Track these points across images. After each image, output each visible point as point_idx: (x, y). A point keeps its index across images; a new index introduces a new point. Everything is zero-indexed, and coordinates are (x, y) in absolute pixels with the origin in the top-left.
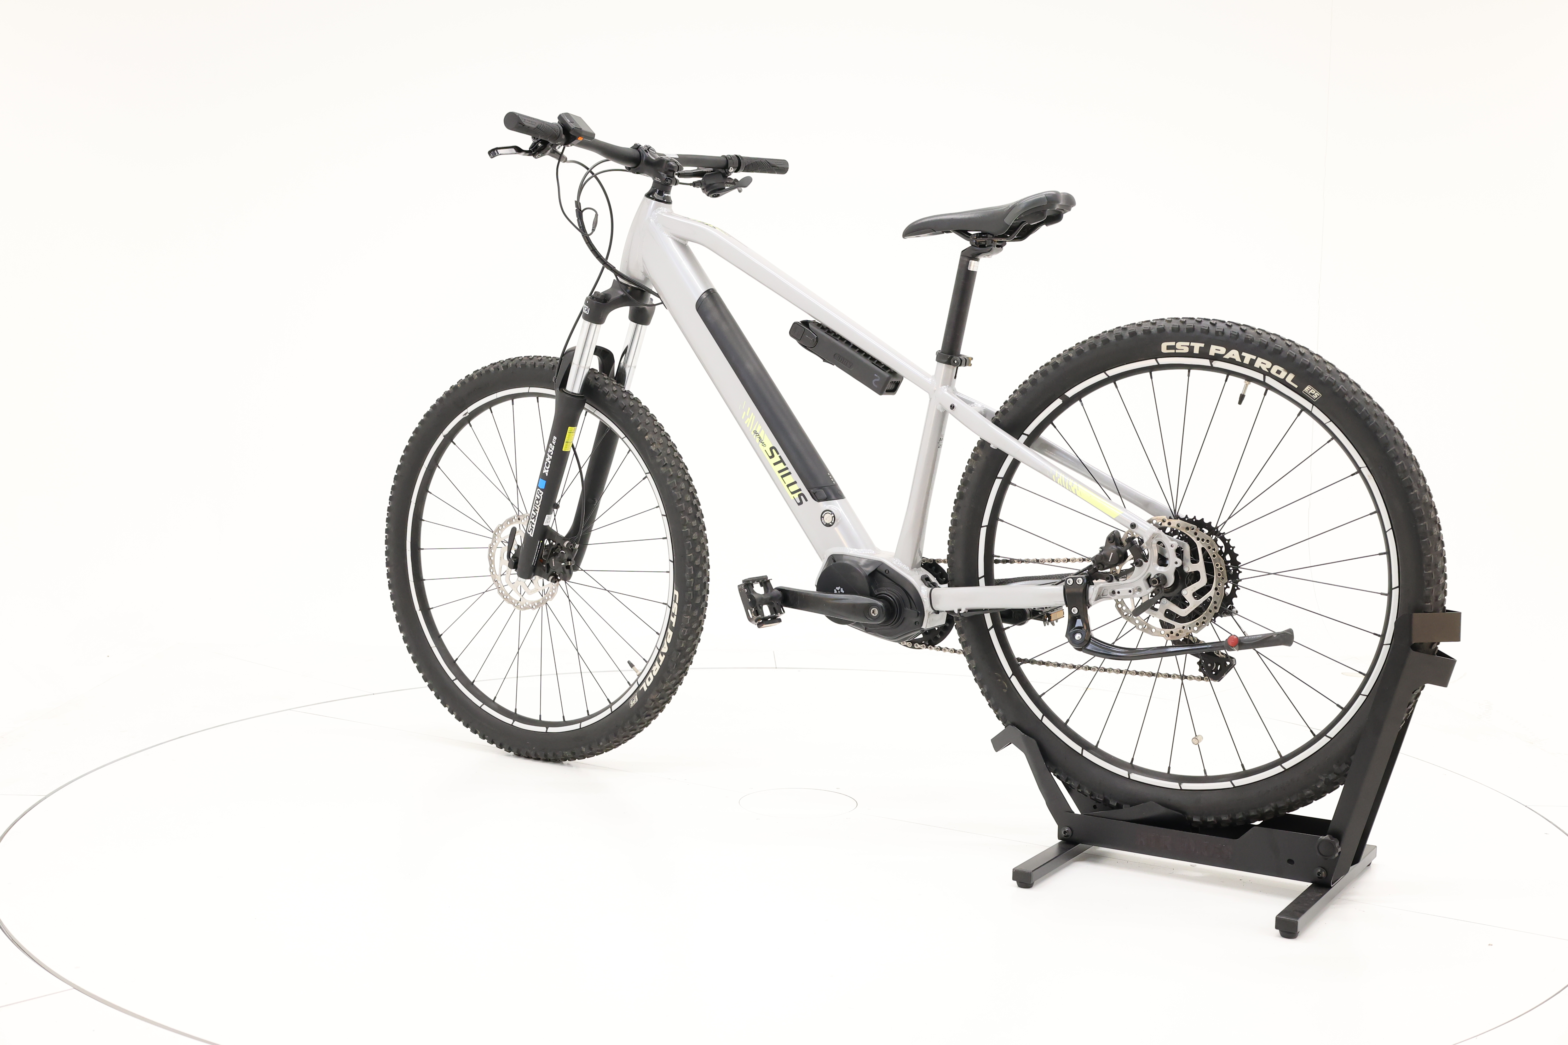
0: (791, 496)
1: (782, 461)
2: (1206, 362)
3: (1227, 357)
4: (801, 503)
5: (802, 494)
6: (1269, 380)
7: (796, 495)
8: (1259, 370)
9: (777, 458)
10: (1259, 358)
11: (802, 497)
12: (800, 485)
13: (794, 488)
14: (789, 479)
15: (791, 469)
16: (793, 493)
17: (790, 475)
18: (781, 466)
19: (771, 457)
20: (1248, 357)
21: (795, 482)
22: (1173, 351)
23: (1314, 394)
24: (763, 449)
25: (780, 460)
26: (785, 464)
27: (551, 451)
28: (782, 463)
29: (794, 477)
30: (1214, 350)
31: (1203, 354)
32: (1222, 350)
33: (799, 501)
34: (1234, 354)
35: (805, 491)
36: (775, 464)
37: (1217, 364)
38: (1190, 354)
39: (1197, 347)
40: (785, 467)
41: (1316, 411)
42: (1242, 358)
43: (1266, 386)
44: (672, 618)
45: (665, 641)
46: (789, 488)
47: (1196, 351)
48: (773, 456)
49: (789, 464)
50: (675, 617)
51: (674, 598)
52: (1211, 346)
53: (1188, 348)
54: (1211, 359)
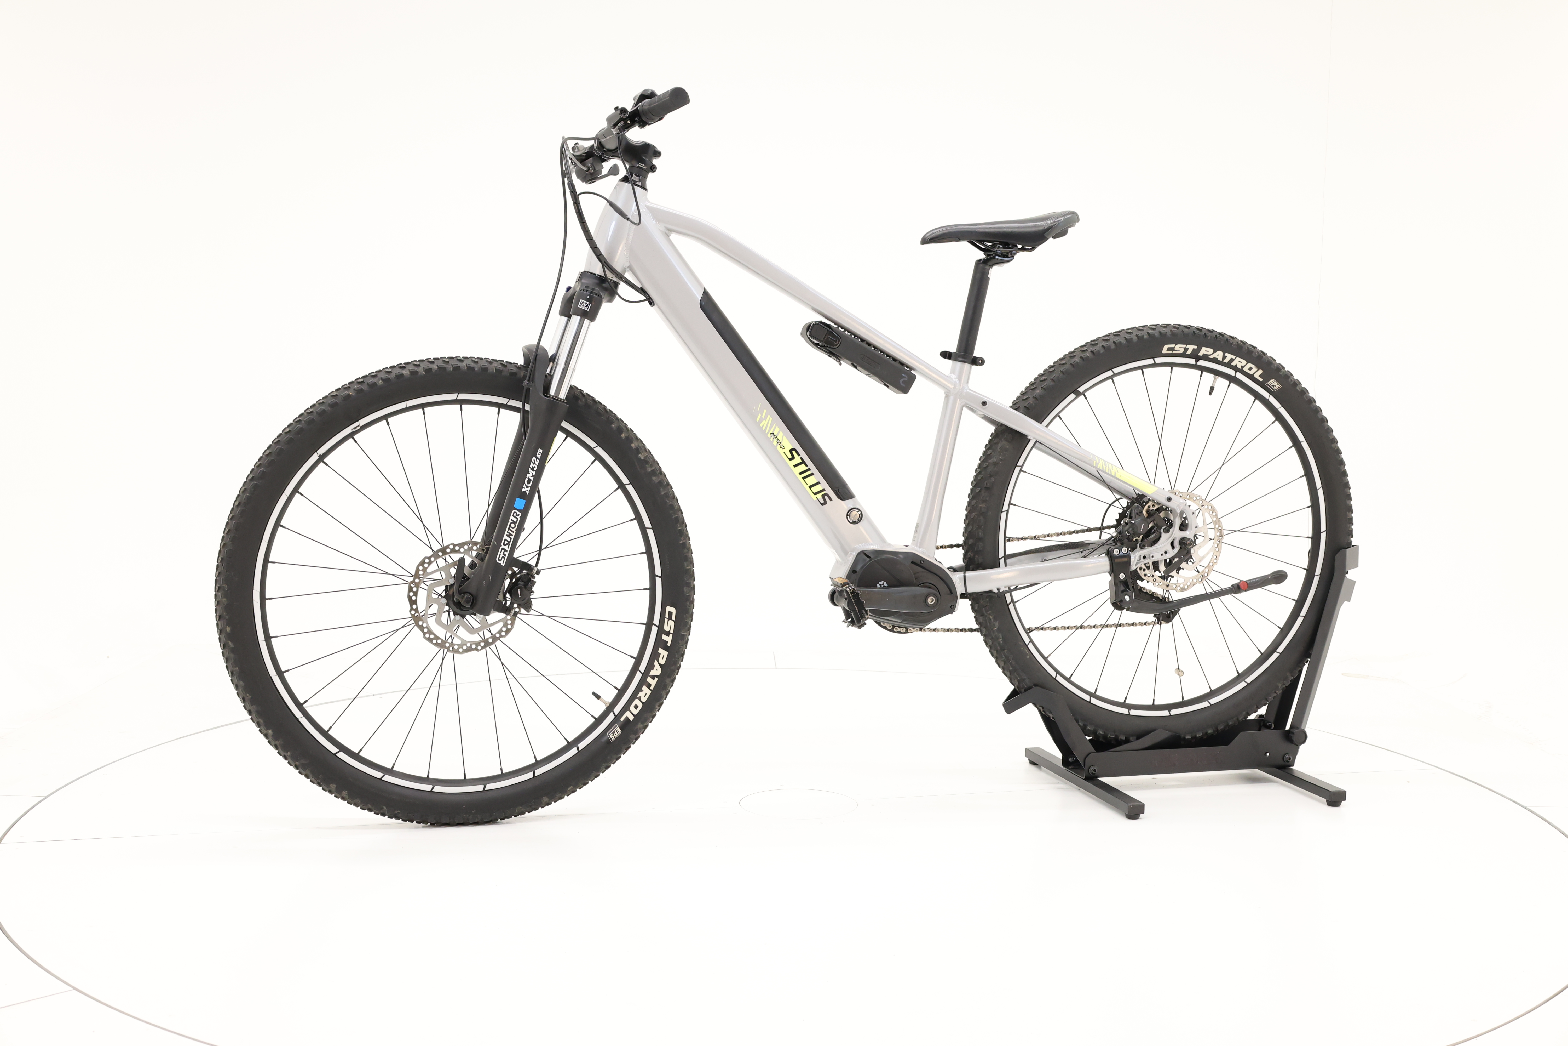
0: (814, 497)
1: (803, 462)
2: (1193, 361)
3: (1211, 357)
4: (825, 503)
5: (826, 494)
6: (1239, 376)
7: (819, 496)
8: (1235, 368)
9: (797, 460)
10: (1237, 358)
11: (826, 497)
12: (824, 485)
13: (816, 489)
14: (811, 480)
15: (814, 469)
16: (815, 494)
17: (813, 476)
18: (803, 467)
19: (790, 459)
20: (1229, 356)
21: (818, 483)
22: (1171, 352)
23: (1275, 386)
24: (781, 451)
25: (801, 461)
26: (806, 465)
27: (535, 465)
28: (803, 465)
29: (817, 477)
30: (1204, 351)
31: (1194, 355)
32: (1210, 351)
33: (822, 502)
34: (1219, 355)
35: (829, 491)
36: (795, 466)
37: (1201, 363)
38: (1183, 355)
39: (1191, 348)
40: (807, 468)
41: (1272, 399)
42: (1224, 358)
43: (1232, 380)
44: (664, 637)
45: (656, 663)
46: (812, 489)
47: (1189, 352)
48: (793, 458)
49: (811, 465)
50: (671, 635)
51: (667, 616)
52: (1203, 348)
53: (1183, 349)
54: (1198, 359)
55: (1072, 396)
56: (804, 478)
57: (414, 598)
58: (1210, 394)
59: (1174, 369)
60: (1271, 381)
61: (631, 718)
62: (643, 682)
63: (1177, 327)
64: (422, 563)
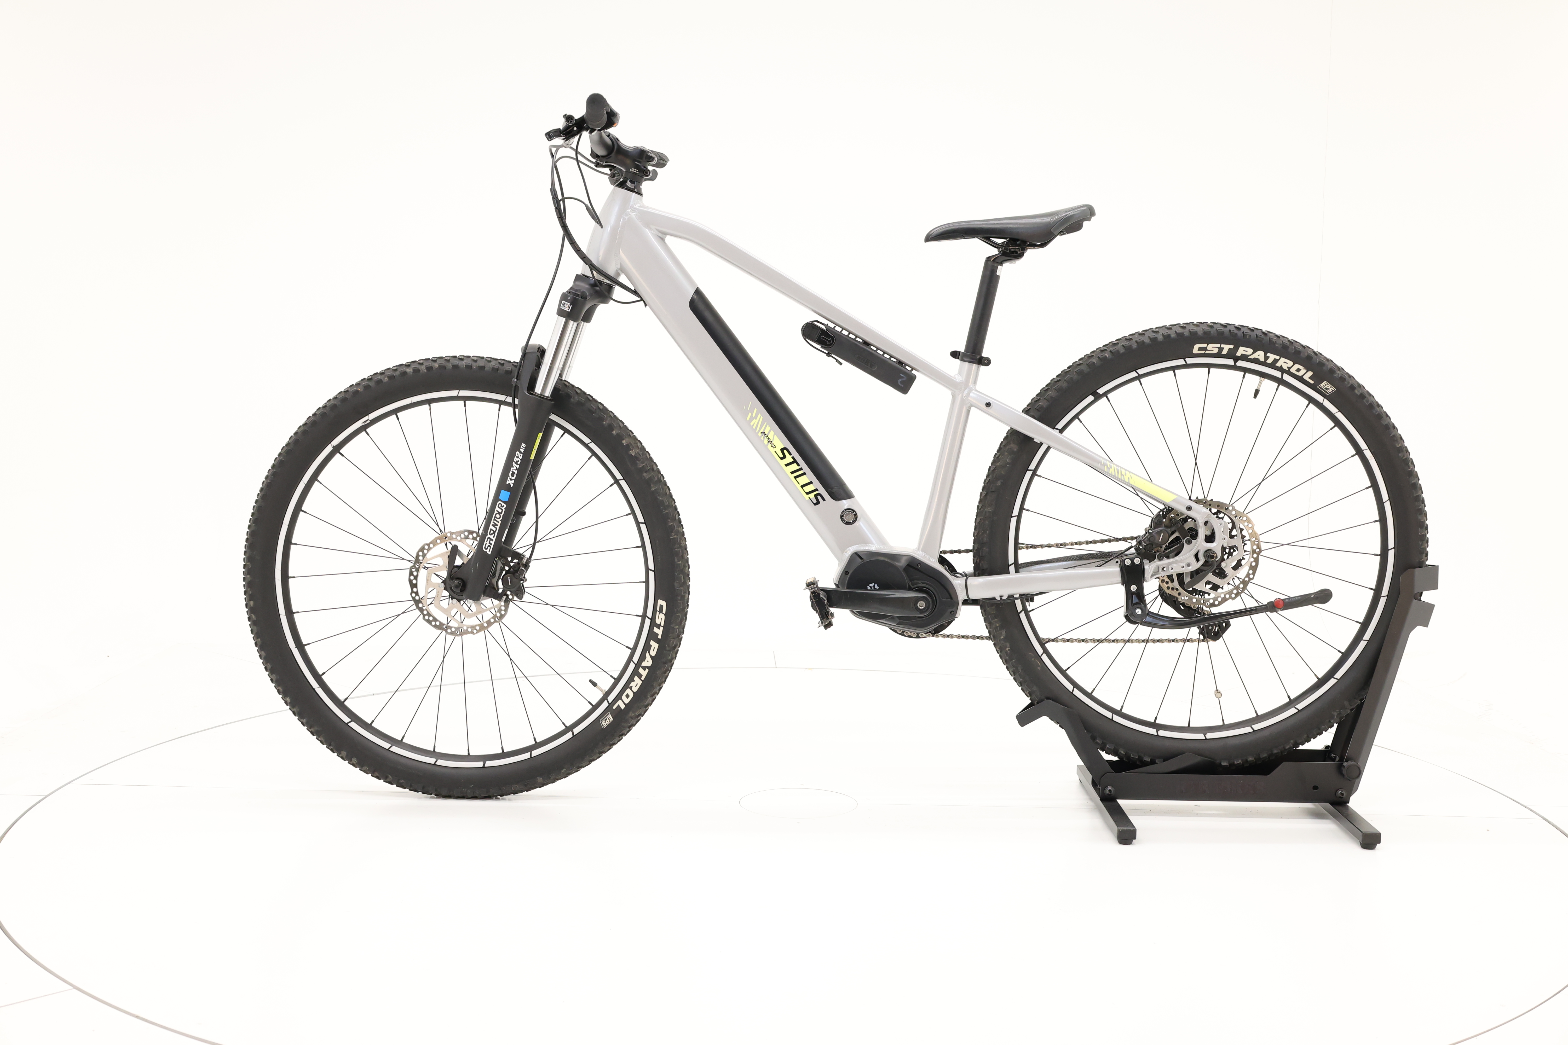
0: (807, 497)
1: (795, 461)
2: (1230, 362)
3: (1252, 357)
4: (818, 503)
5: (819, 494)
6: (1286, 377)
7: (812, 496)
8: (1280, 369)
9: (789, 459)
10: (1282, 358)
11: (819, 497)
12: (817, 484)
13: (809, 488)
14: (803, 480)
15: (806, 469)
16: (807, 493)
17: (805, 476)
18: (794, 467)
19: (781, 459)
20: (1272, 357)
21: (811, 483)
22: (1203, 352)
23: (1329, 389)
24: (772, 450)
25: (792, 460)
26: (798, 465)
27: (518, 459)
29: (809, 476)
30: (1241, 351)
31: (1231, 355)
32: (1250, 351)
33: (815, 501)
34: (1260, 355)
35: (822, 491)
36: (787, 465)
37: (1240, 363)
38: (1219, 355)
39: (1226, 348)
40: (799, 468)
41: (1327, 404)
42: (1267, 358)
43: (1280, 382)
44: (656, 630)
45: (648, 655)
46: (804, 488)
47: (1225, 352)
48: (784, 457)
49: (803, 464)
50: (662, 628)
51: (659, 609)
52: (1240, 347)
53: (1218, 349)
54: (1236, 359)
55: (1091, 398)
56: (796, 477)
57: (414, 582)
58: (1255, 397)
59: (1212, 370)
60: (1323, 383)
61: (623, 707)
63: (1212, 326)
64: (422, 549)
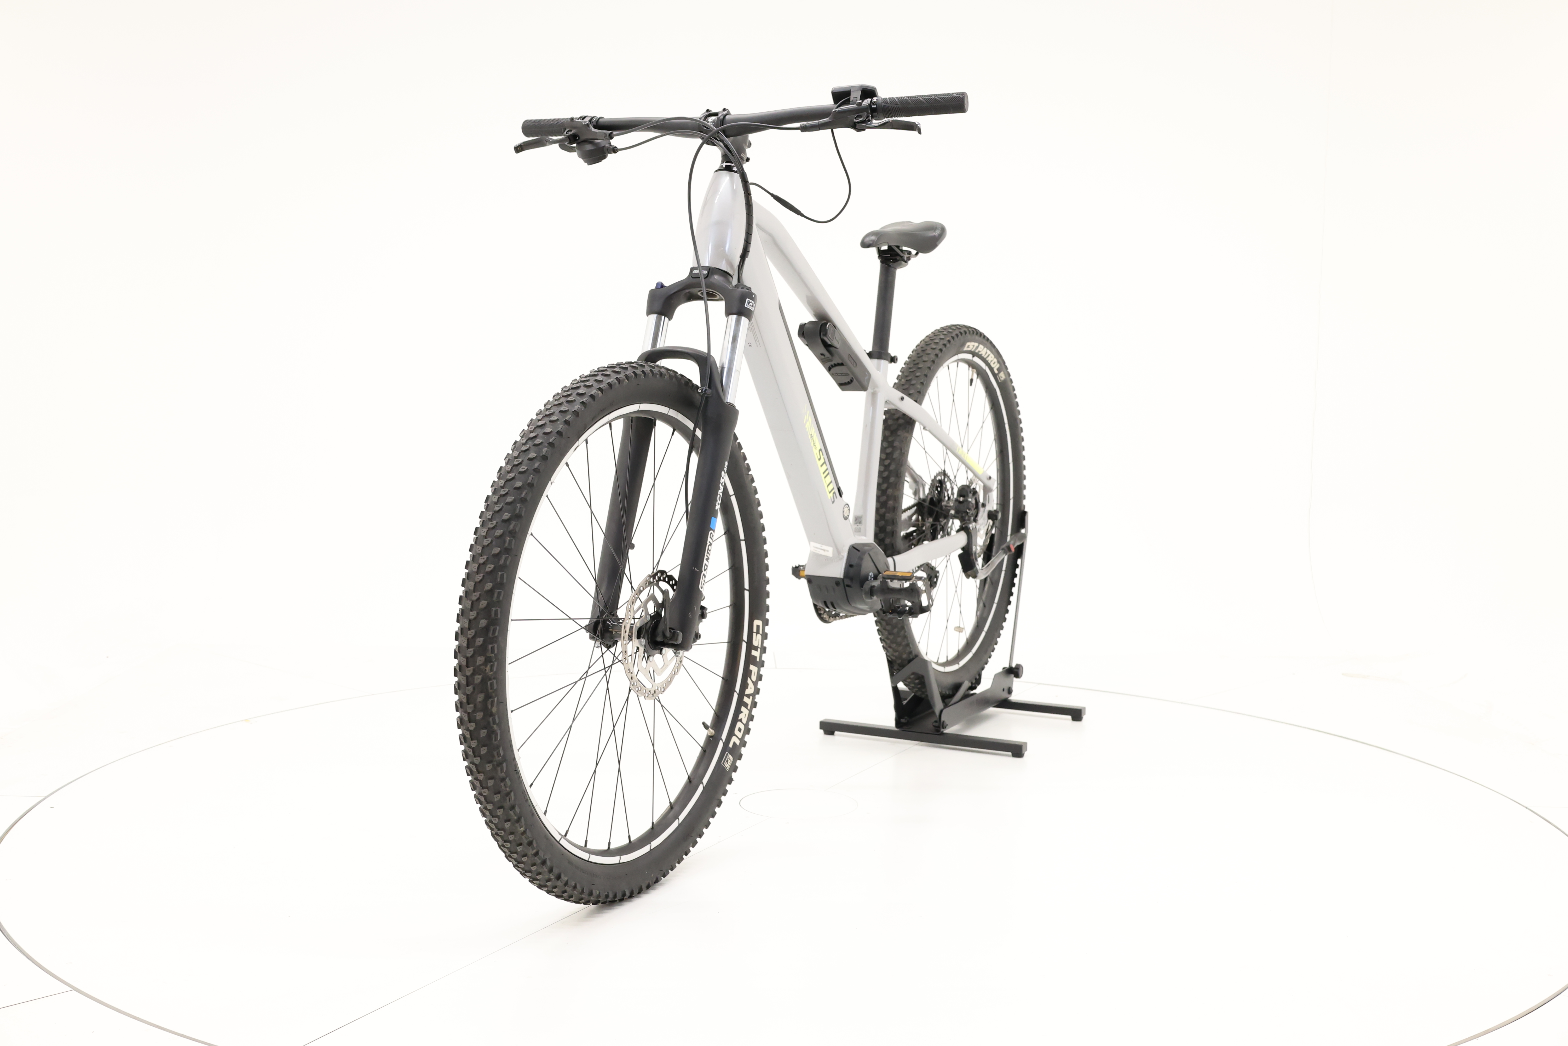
0: (829, 496)
1: (825, 462)
2: (970, 357)
3: (980, 353)
5: (835, 493)
6: (987, 369)
7: (832, 494)
8: (988, 362)
9: (822, 460)
10: (991, 354)
11: (835, 495)
12: (834, 483)
13: (830, 488)
14: (828, 480)
15: (830, 469)
16: (830, 492)
17: (829, 475)
18: (825, 467)
19: (819, 460)
20: (988, 353)
21: (831, 482)
24: (815, 452)
26: (826, 465)
29: (831, 476)
30: (978, 348)
33: (833, 500)
34: (984, 351)
36: (821, 466)
37: (974, 358)
39: (975, 345)
40: (827, 468)
42: (986, 354)
44: (754, 653)
45: (749, 681)
46: (828, 488)
48: (821, 458)
49: (828, 464)
50: (759, 650)
51: (755, 630)
52: (980, 345)
53: (972, 347)
54: (972, 355)
56: (825, 477)
59: (961, 364)
61: (738, 742)
62: (741, 703)
